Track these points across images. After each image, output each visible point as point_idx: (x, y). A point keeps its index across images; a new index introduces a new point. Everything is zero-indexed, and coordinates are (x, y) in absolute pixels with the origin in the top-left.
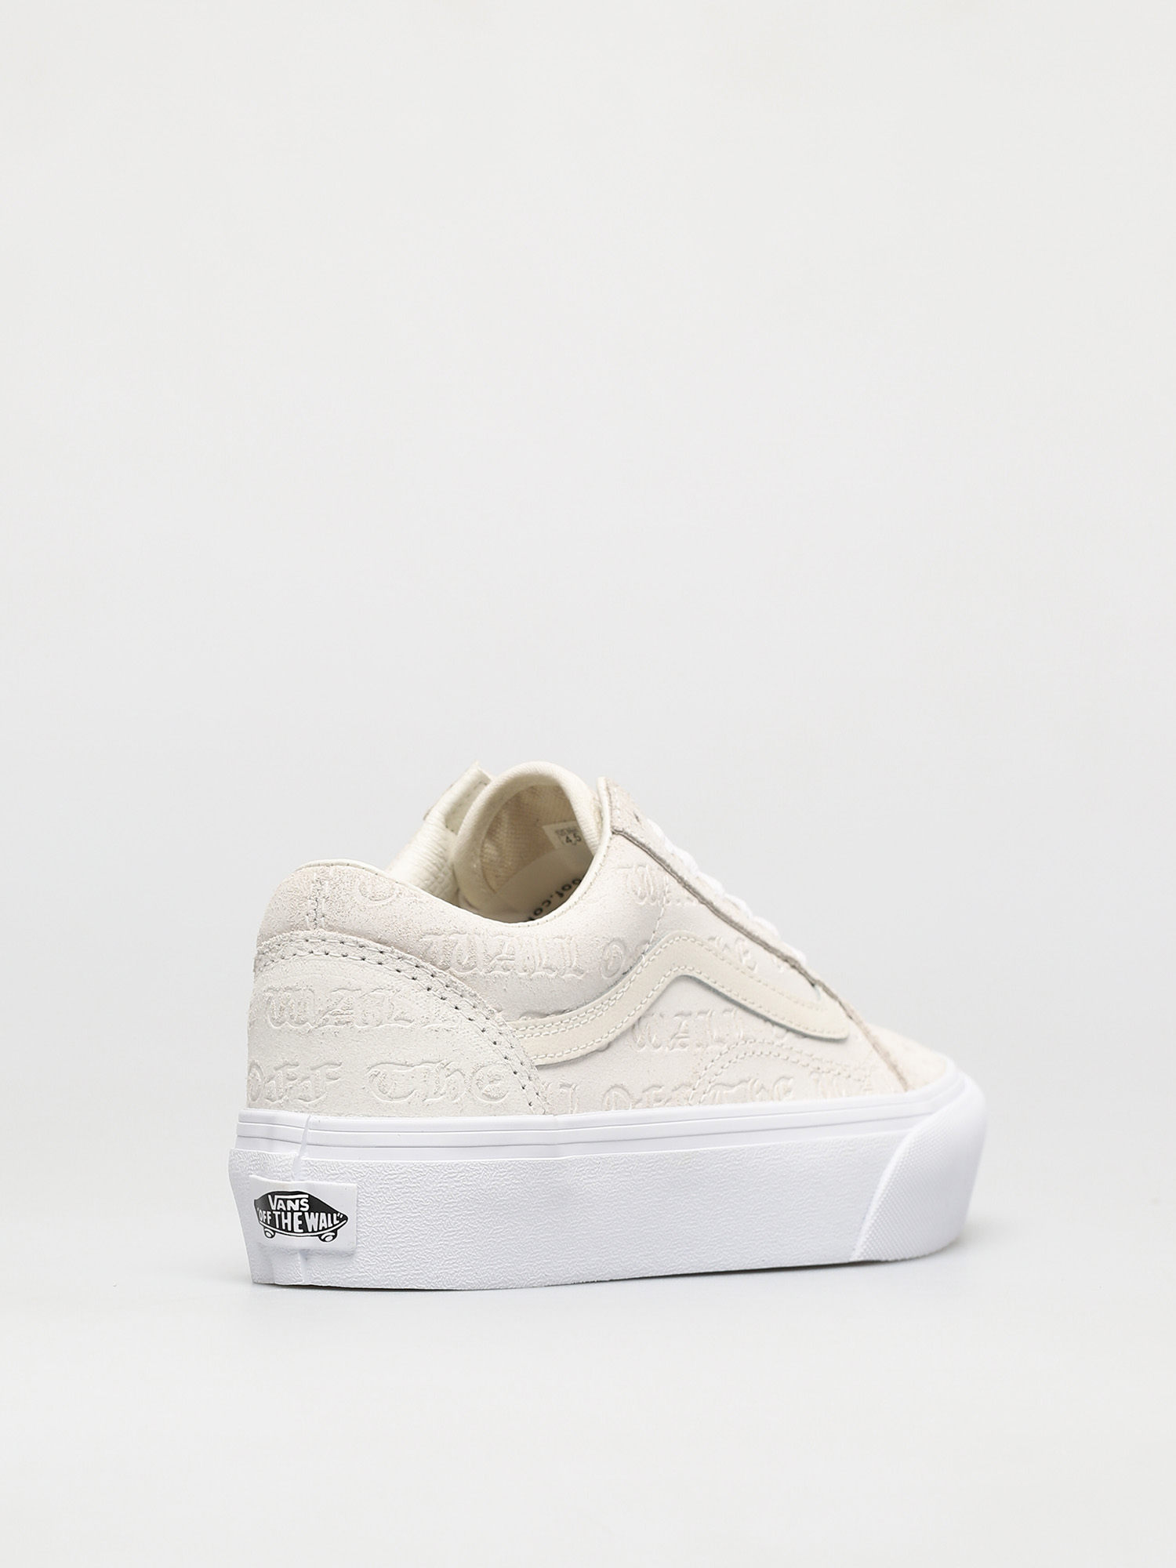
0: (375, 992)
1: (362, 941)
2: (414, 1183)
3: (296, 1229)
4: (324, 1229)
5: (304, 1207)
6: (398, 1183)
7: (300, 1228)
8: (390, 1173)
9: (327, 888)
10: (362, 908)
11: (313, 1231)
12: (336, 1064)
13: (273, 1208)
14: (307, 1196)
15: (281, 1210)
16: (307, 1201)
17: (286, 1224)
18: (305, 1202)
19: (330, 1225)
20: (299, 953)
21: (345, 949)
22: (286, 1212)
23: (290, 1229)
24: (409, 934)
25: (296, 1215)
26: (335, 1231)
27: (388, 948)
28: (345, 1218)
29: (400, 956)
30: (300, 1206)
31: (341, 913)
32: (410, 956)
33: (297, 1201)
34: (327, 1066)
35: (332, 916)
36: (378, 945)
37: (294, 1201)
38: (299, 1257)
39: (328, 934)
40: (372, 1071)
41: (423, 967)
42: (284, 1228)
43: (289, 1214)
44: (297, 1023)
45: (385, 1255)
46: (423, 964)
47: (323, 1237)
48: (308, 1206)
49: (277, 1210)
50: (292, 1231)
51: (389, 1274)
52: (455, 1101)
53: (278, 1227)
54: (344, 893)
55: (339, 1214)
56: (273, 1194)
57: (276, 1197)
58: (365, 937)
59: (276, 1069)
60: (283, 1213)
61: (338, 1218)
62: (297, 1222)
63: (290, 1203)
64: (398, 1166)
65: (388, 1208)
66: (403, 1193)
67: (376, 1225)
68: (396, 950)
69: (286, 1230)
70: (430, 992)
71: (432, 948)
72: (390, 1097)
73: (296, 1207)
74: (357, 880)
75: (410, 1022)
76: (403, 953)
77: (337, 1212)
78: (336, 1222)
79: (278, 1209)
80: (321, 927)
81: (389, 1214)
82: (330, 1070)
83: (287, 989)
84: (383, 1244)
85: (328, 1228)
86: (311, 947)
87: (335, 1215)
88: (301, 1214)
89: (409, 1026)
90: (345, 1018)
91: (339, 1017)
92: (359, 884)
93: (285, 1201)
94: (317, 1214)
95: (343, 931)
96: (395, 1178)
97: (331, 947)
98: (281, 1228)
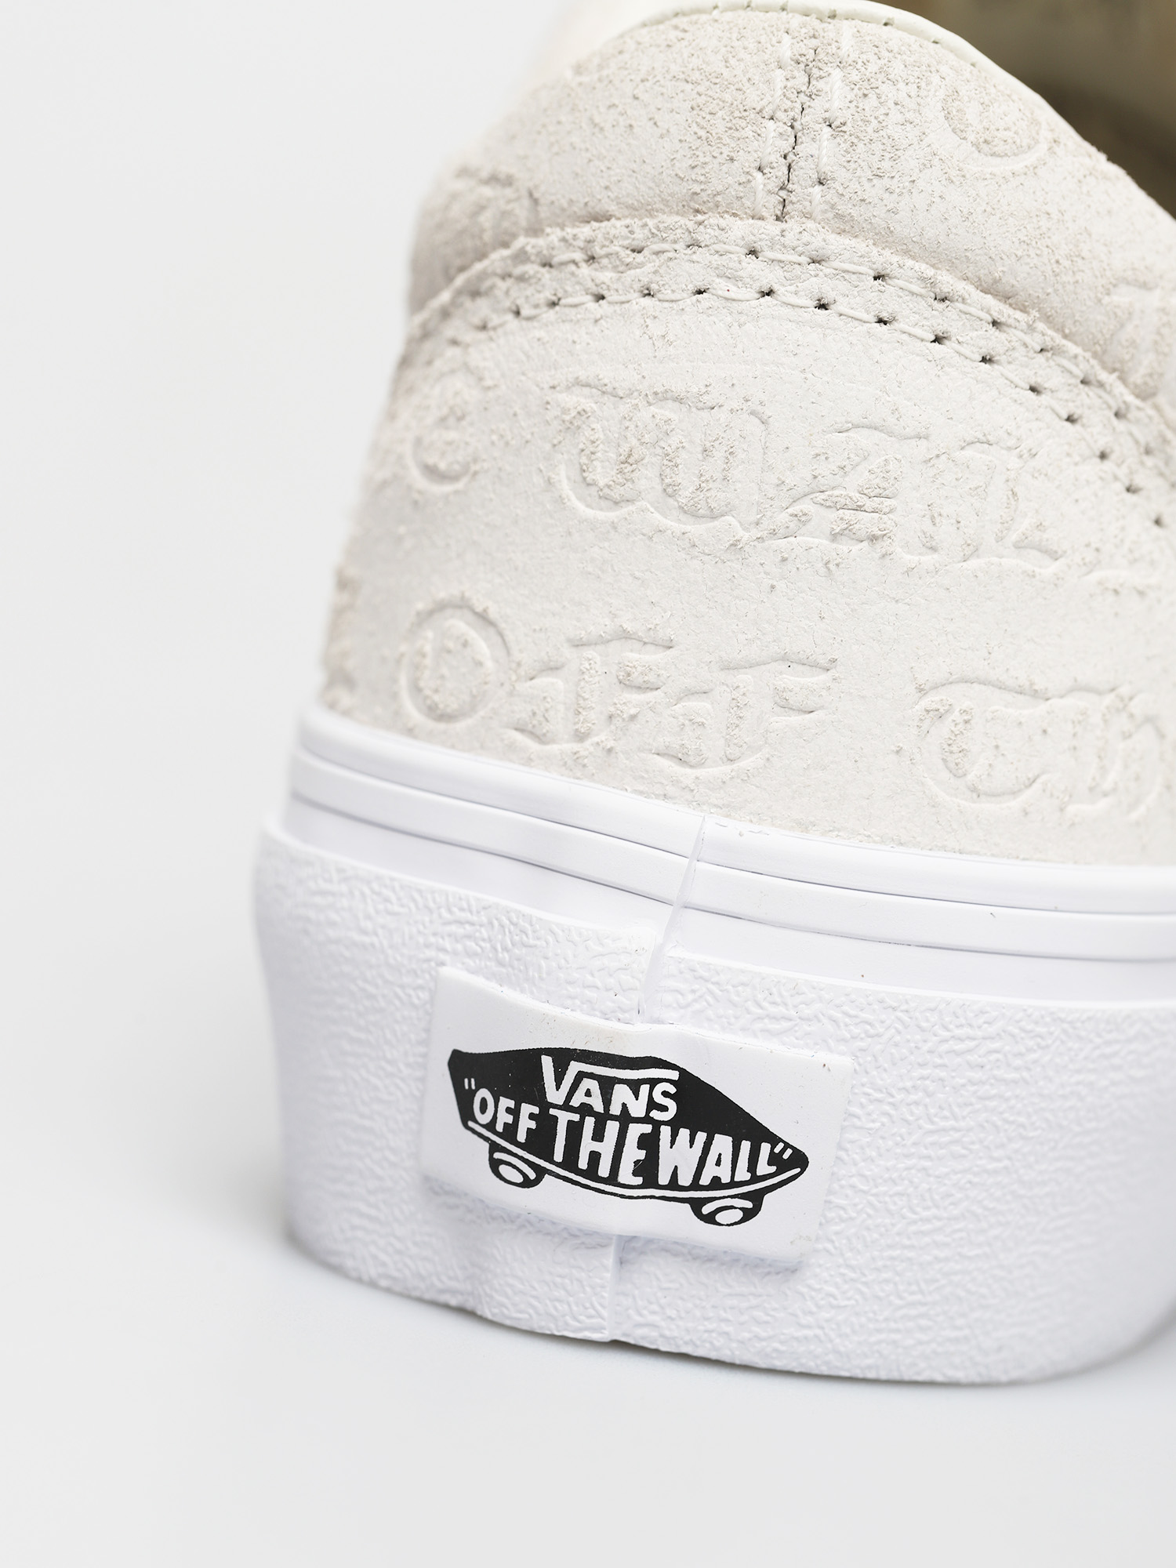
0: (969, 452)
1: (948, 282)
2: (1017, 1069)
3: (626, 1175)
4: (716, 1184)
5: (664, 1109)
6: (972, 1066)
7: (635, 1173)
8: (958, 1032)
9: (835, 95)
10: (953, 173)
11: (673, 1184)
12: (815, 665)
13: (555, 1096)
14: (674, 1075)
15: (585, 1110)
16: (672, 1090)
17: (595, 1157)
18: (665, 1094)
19: (743, 1174)
20: (720, 286)
21: (888, 300)
22: (601, 1120)
23: (604, 1170)
24: (1079, 277)
25: (635, 1131)
26: (757, 1198)
27: (1018, 315)
28: (800, 1160)
29: (1049, 344)
30: (652, 1105)
31: (886, 181)
32: (1073, 349)
33: (645, 1089)
34: (783, 666)
35: (854, 186)
36: (989, 300)
37: (635, 1086)
38: (609, 1258)
39: (836, 243)
40: (930, 700)
41: (1101, 385)
42: (583, 1163)
43: (612, 1128)
44: (690, 512)
45: (887, 1281)
46: (1103, 376)
47: (707, 1209)
48: (672, 1106)
49: (566, 1107)
50: (612, 1179)
51: (883, 1336)
52: (1134, 816)
53: (558, 1156)
54: (895, 116)
55: (780, 1146)
56: (563, 1057)
57: (575, 1067)
58: (952, 267)
59: (578, 644)
60: (590, 1122)
61: (774, 1159)
62: (633, 1154)
63: (621, 1095)
64: (983, 1012)
65: (930, 1139)
66: (982, 1098)
67: (883, 1189)
68: (1041, 326)
69: (591, 1172)
70: (1107, 465)
71: (1129, 328)
72: (974, 789)
73: (638, 1109)
74: (935, 79)
75: (1055, 556)
76: (1059, 340)
77: (774, 1140)
78: (763, 1168)
79: (575, 1102)
80: (808, 216)
81: (929, 1158)
82: (795, 680)
83: (663, 397)
84: (890, 1247)
85: (733, 1184)
86: (769, 277)
87: (765, 1148)
88: (647, 1128)
89: (1051, 568)
90: (866, 522)
91: (848, 515)
92: (941, 94)
93: (607, 1086)
94: (701, 1137)
95: (884, 237)
96: (969, 1051)
97: (842, 286)
98: (570, 1162)
